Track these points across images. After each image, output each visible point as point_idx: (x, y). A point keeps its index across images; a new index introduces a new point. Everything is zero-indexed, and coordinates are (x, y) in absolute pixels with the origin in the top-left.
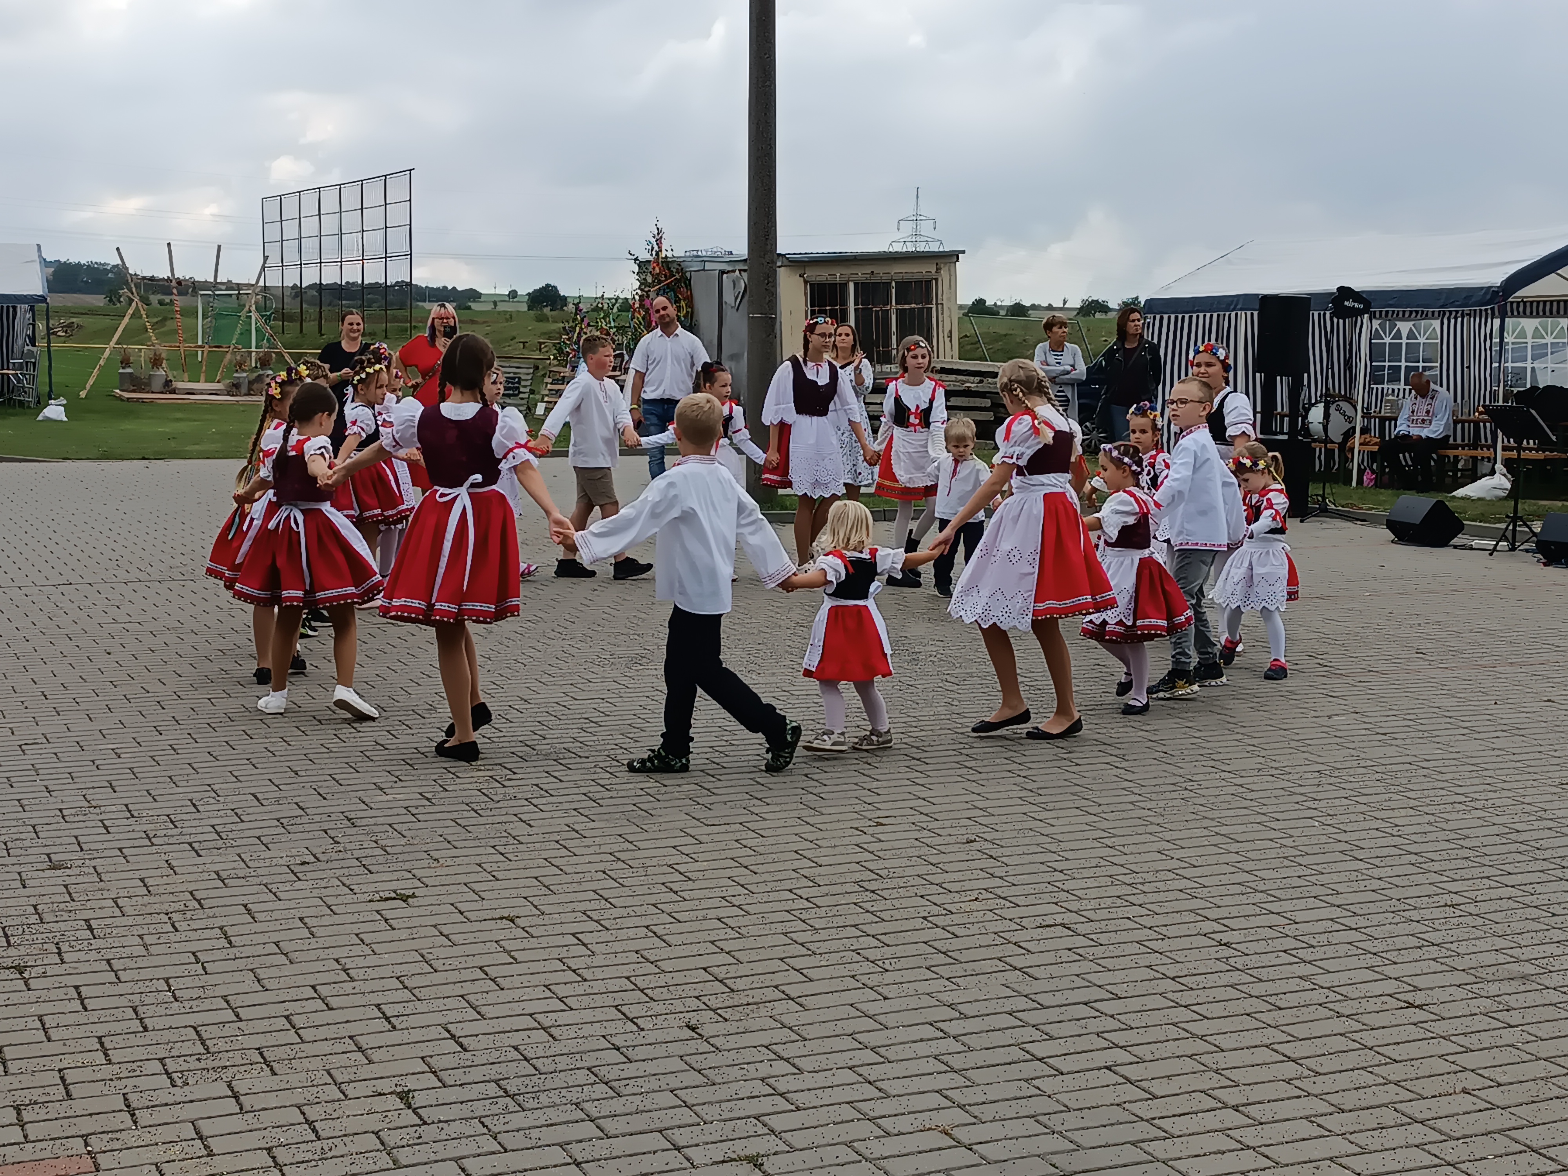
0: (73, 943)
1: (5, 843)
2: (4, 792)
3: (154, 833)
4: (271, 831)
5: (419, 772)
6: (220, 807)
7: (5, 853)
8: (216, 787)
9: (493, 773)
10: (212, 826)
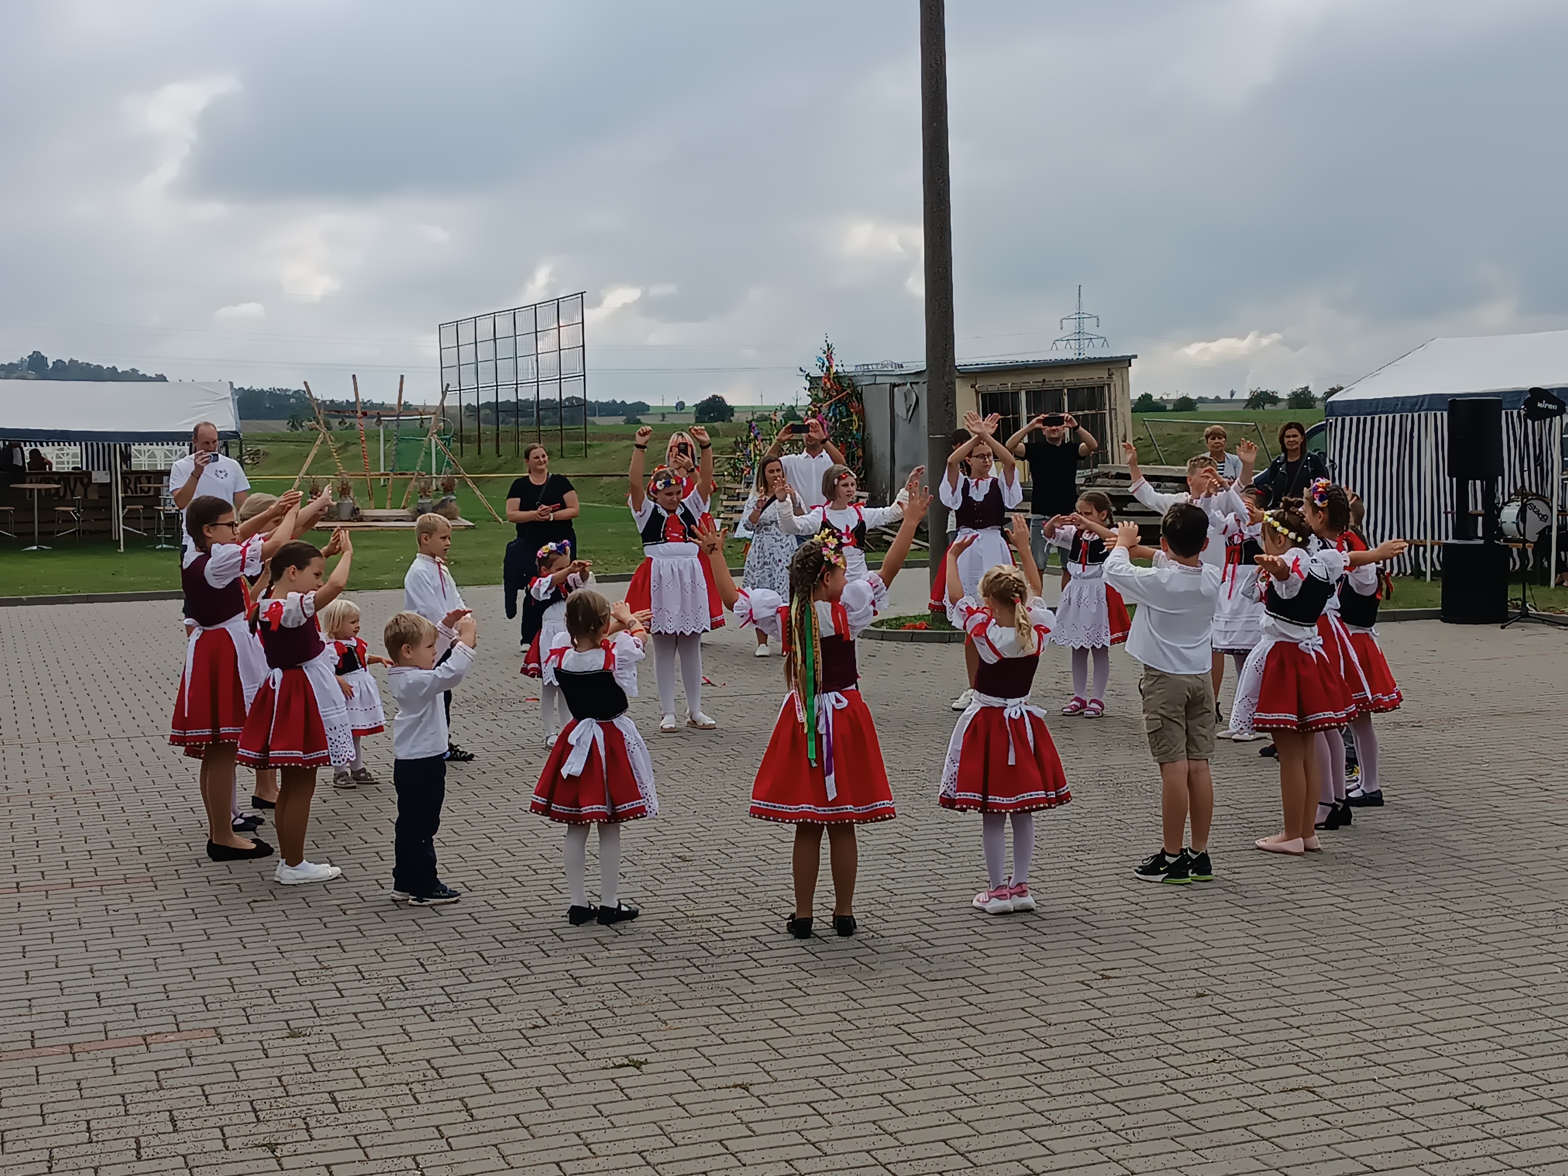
0: (320, 1118)
1: (244, 1009)
2: (237, 953)
3: (386, 996)
4: (499, 992)
5: (638, 925)
6: (446, 966)
7: (245, 1021)
8: (442, 945)
9: (710, 925)
10: (442, 988)
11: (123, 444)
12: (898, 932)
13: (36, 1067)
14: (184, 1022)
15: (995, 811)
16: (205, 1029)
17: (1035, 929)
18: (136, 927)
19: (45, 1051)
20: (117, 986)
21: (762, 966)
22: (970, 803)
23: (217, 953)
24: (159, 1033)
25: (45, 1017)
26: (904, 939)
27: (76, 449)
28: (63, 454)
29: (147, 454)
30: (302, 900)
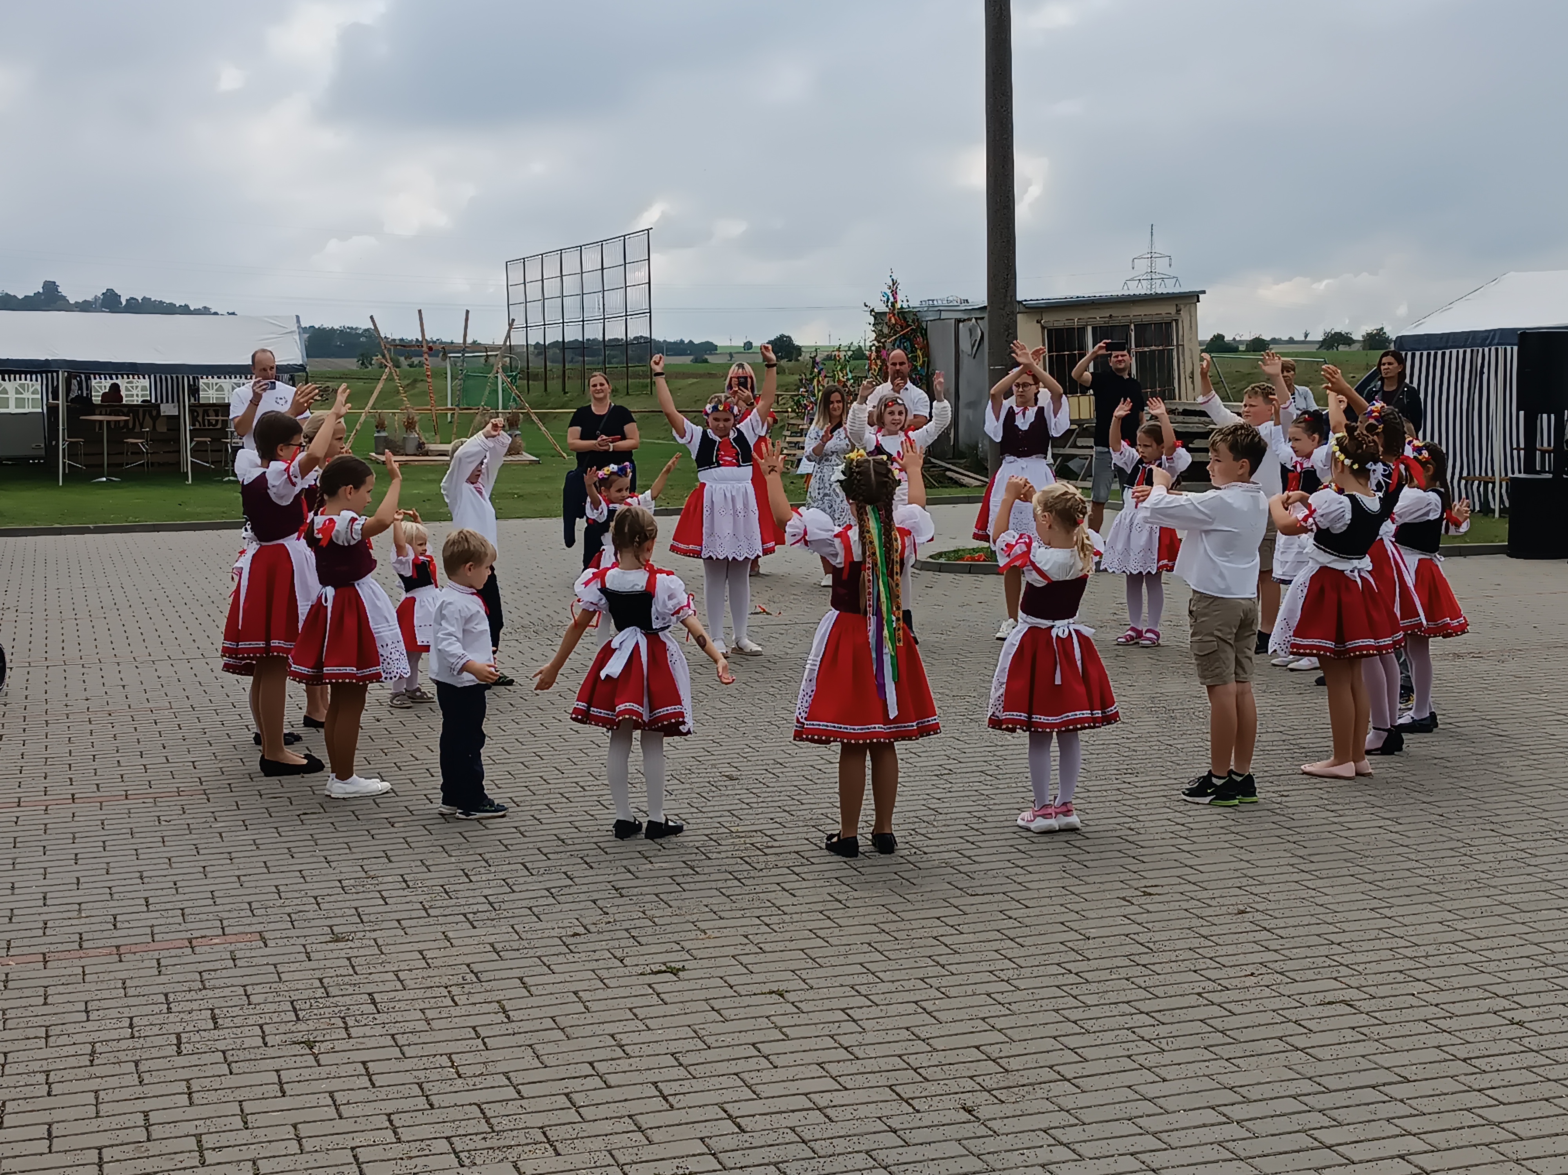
0: (359, 1018)
1: (289, 915)
2: (285, 862)
3: (430, 904)
4: (542, 901)
5: (682, 839)
6: (491, 876)
7: (290, 925)
8: (487, 856)
9: (754, 840)
10: (485, 897)
11: (191, 378)
12: (941, 849)
13: (83, 967)
14: (229, 926)
15: (1040, 730)
16: (251, 933)
17: (1079, 848)
18: (187, 837)
19: (91, 952)
20: (164, 892)
21: (804, 879)
22: (1015, 722)
23: (265, 862)
24: (205, 937)
25: (93, 920)
26: (946, 855)
27: (145, 382)
28: (132, 387)
29: (215, 388)
30: (351, 813)
